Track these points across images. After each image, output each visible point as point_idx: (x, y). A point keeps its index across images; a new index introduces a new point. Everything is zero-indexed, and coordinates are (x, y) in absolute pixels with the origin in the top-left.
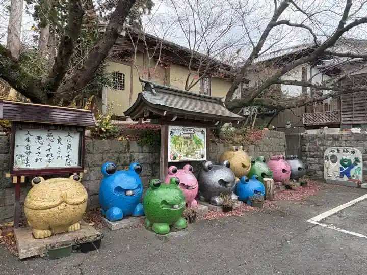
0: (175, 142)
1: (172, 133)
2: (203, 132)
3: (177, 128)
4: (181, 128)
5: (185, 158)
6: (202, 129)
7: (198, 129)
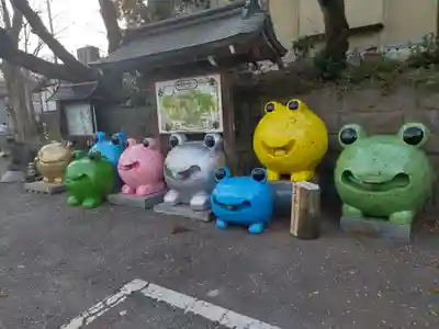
0: (166, 105)
1: (161, 93)
2: (212, 82)
3: (166, 83)
4: (172, 82)
5: (184, 127)
6: (210, 77)
7: (203, 78)
